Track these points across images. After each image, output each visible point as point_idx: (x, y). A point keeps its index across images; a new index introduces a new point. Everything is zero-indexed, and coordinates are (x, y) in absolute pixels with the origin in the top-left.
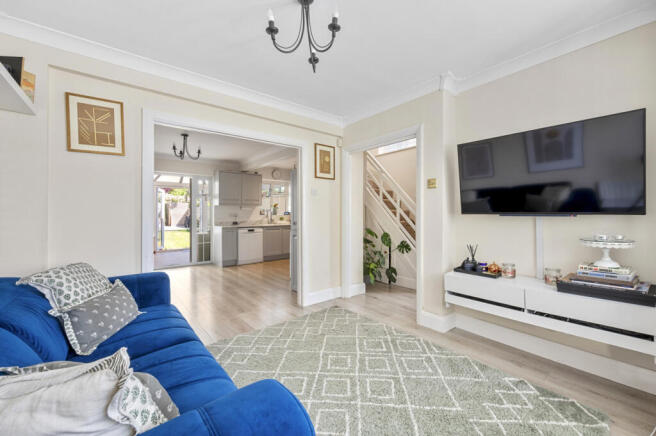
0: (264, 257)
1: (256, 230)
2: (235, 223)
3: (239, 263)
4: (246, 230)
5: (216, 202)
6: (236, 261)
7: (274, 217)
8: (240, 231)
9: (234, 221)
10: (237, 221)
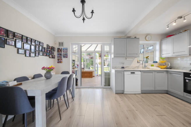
0: (142, 91)
1: (136, 73)
2: (123, 68)
3: (125, 93)
4: (129, 73)
5: (113, 56)
6: (123, 91)
7: (146, 64)
8: (125, 73)
9: (122, 66)
10: (124, 66)
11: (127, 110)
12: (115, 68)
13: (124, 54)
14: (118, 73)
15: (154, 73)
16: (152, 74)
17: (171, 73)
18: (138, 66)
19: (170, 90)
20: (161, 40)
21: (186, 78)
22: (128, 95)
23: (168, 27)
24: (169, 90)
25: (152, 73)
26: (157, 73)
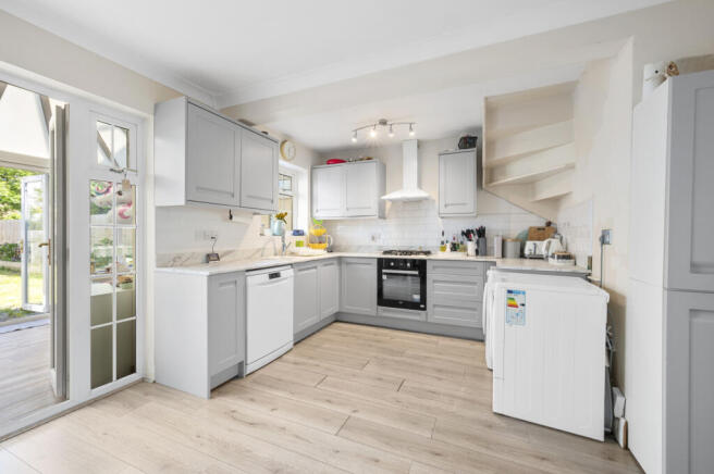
0: (294, 336)
1: (283, 273)
4: (264, 276)
6: (241, 365)
8: (248, 279)
9: (209, 251)
10: (216, 250)
11: (336, 435)
12: (174, 260)
13: (233, 196)
14: (222, 284)
15: (319, 266)
16: (314, 270)
17: (348, 264)
18: (264, 249)
19: (347, 308)
20: (312, 169)
21: (384, 271)
22: (261, 372)
23: (356, 136)
24: (344, 310)
25: (315, 267)
26: (326, 265)
